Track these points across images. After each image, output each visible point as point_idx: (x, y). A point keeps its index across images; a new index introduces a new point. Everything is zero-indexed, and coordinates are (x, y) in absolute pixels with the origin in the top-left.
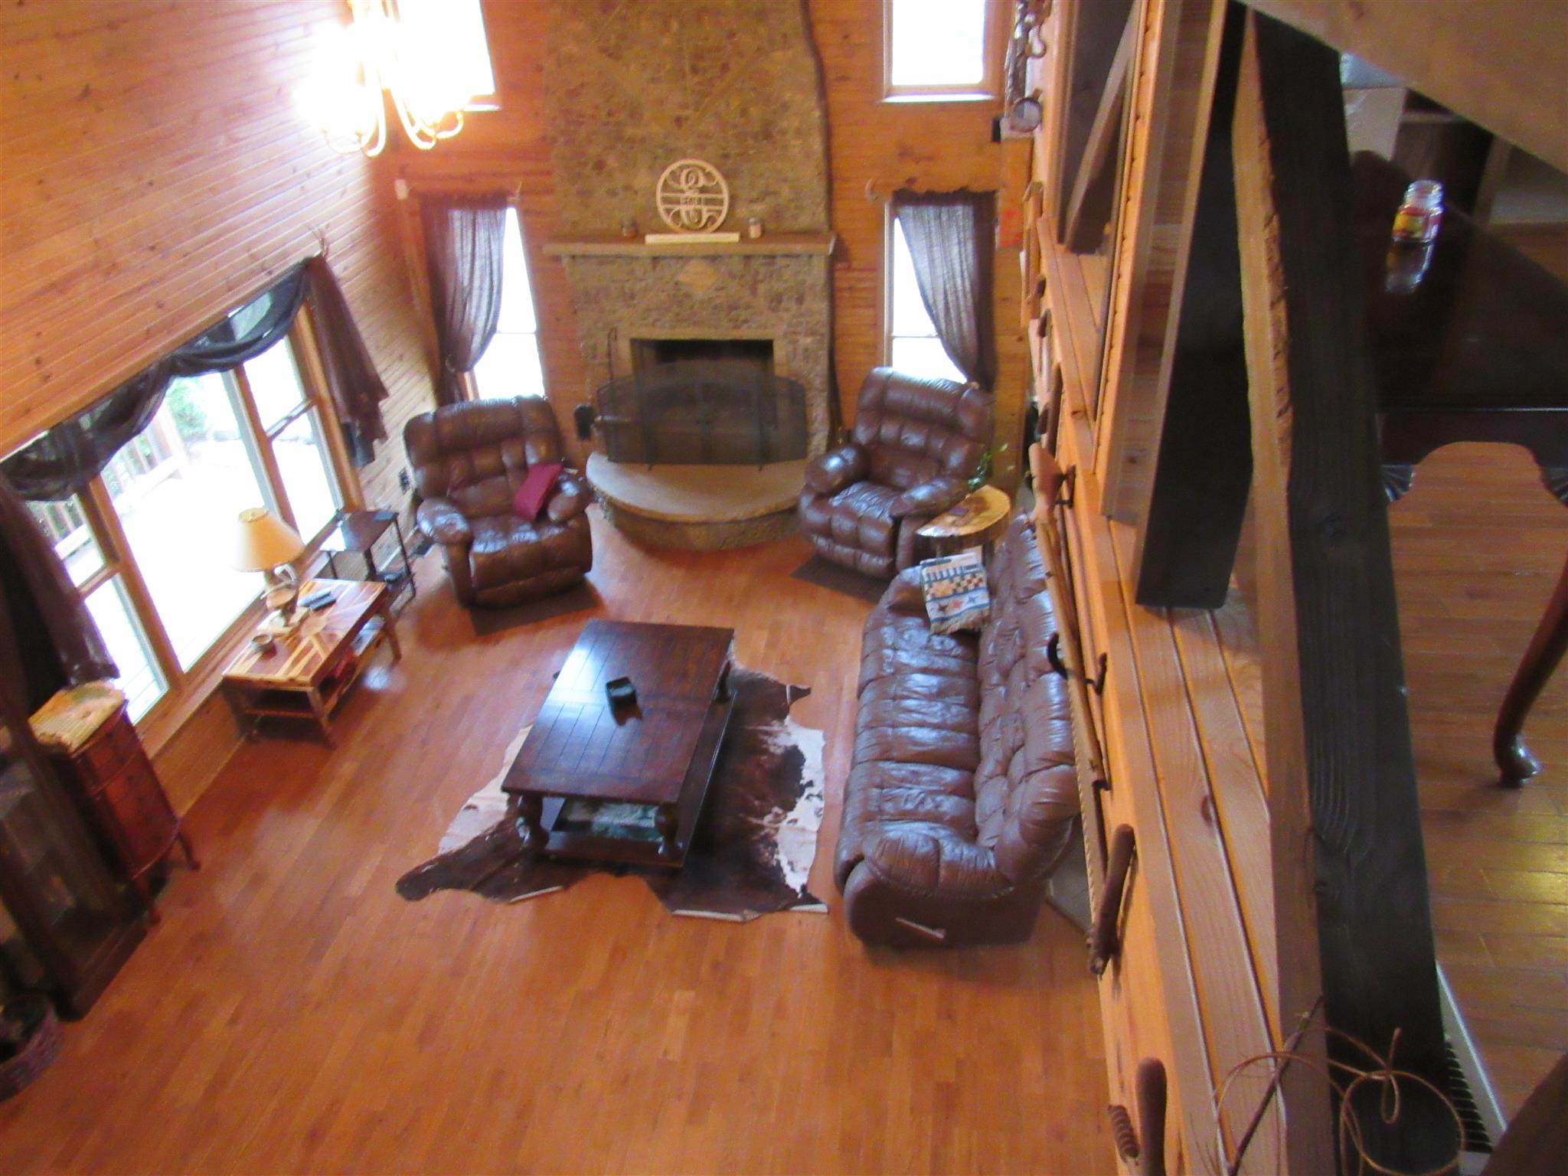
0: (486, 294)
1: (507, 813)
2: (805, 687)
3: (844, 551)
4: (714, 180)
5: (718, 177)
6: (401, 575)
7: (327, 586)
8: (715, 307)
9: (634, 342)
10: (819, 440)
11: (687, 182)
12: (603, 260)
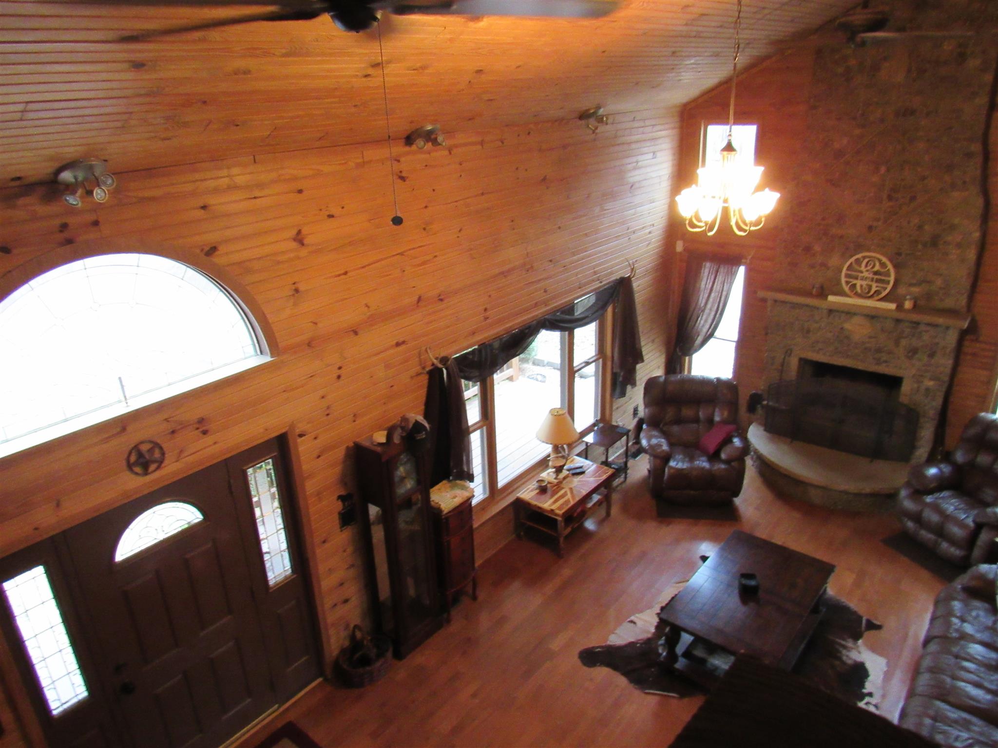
0: (713, 313)
1: (654, 634)
2: (878, 623)
3: (926, 535)
4: (886, 267)
5: (890, 266)
6: (621, 467)
7: (580, 462)
8: (866, 349)
9: (801, 360)
10: (922, 452)
11: (866, 266)
12: (795, 306)
